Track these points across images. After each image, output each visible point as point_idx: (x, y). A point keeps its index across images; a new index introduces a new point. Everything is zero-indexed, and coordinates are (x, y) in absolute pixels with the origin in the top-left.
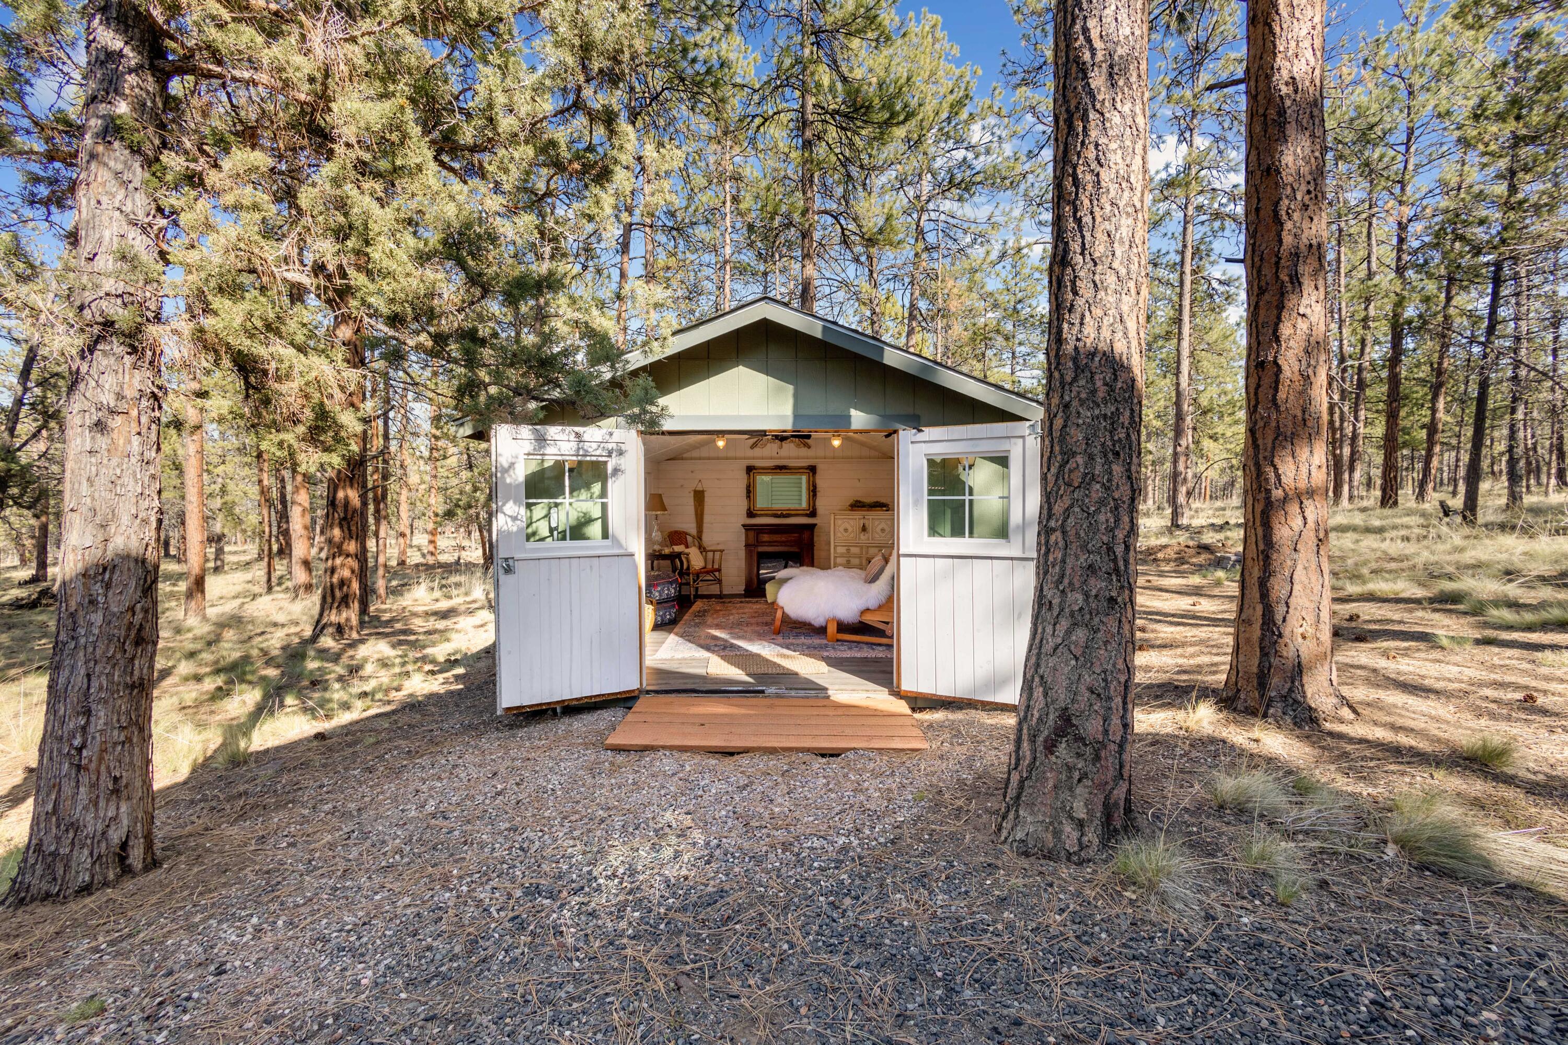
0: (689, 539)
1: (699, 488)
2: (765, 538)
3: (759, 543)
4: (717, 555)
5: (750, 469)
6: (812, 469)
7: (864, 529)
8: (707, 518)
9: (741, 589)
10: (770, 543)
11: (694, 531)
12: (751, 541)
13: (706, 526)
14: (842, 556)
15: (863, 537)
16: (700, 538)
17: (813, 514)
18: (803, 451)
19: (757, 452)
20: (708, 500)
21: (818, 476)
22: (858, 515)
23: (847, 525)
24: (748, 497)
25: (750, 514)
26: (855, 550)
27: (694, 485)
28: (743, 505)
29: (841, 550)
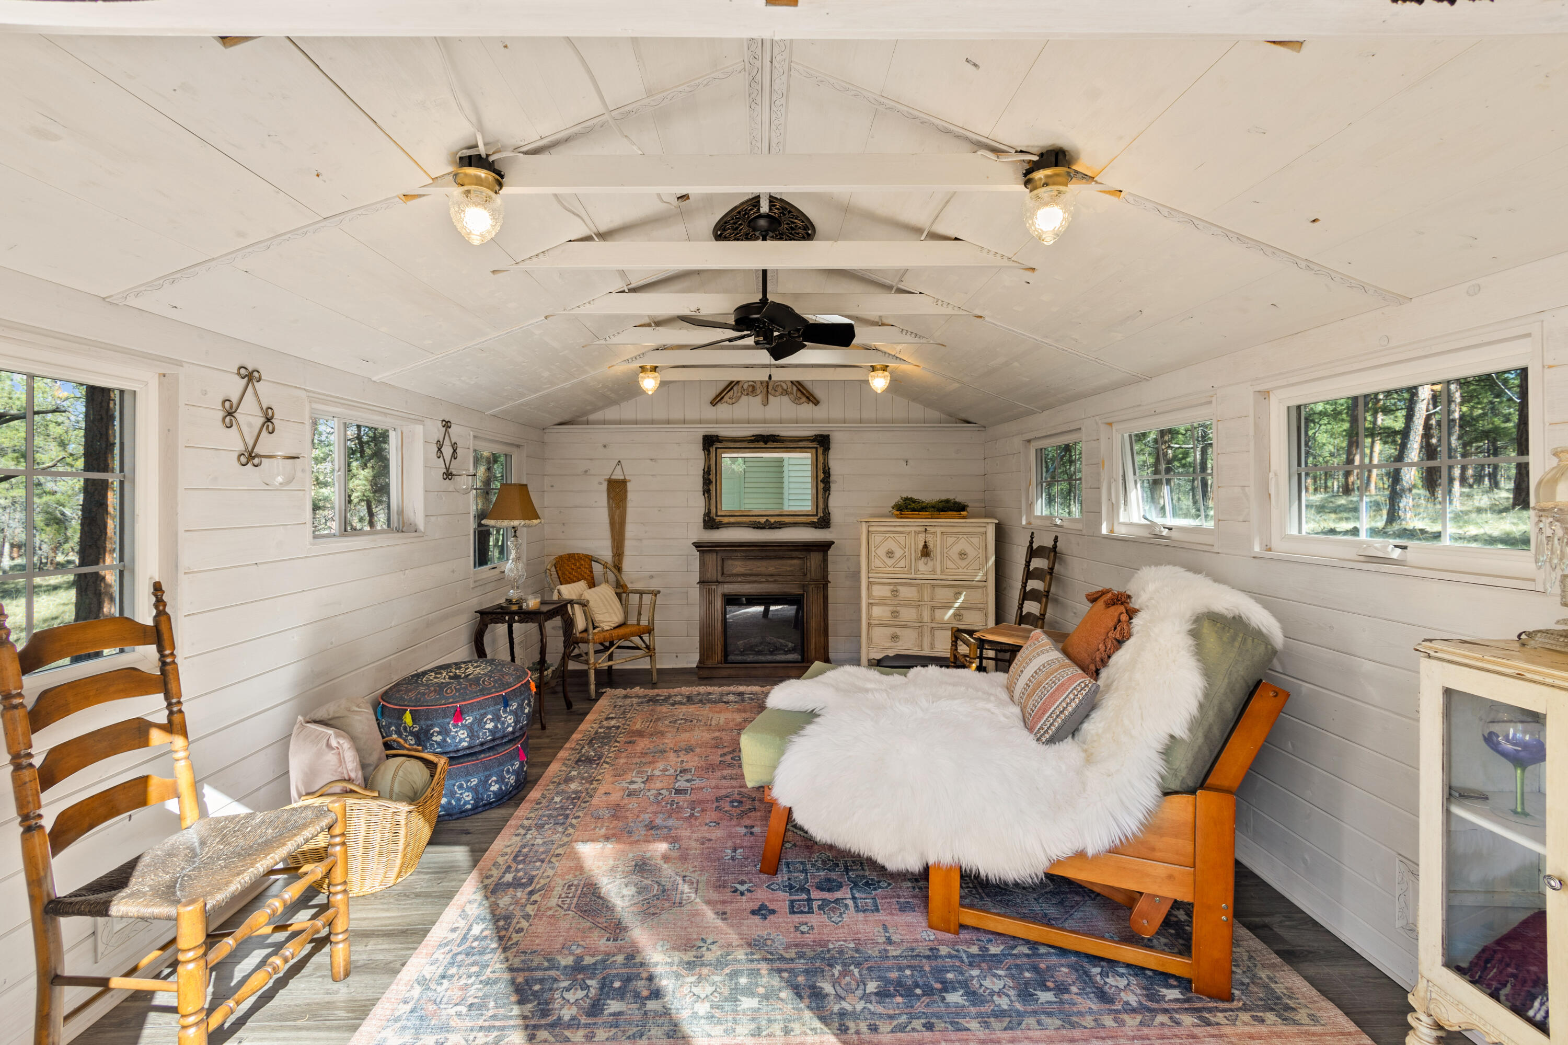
0: (597, 568)
1: (618, 476)
2: (737, 567)
3: (725, 577)
4: (647, 599)
5: (710, 442)
6: (822, 442)
7: (926, 552)
8: (630, 530)
9: (692, 660)
10: (747, 577)
11: (606, 554)
12: (712, 574)
13: (629, 545)
14: (882, 602)
15: (923, 567)
16: (618, 568)
17: (824, 522)
18: (806, 410)
19: (723, 410)
20: (633, 497)
21: (832, 454)
22: (913, 524)
23: (890, 544)
24: (706, 491)
25: (710, 522)
26: (907, 593)
27: (607, 470)
28: (698, 505)
29: (881, 591)
